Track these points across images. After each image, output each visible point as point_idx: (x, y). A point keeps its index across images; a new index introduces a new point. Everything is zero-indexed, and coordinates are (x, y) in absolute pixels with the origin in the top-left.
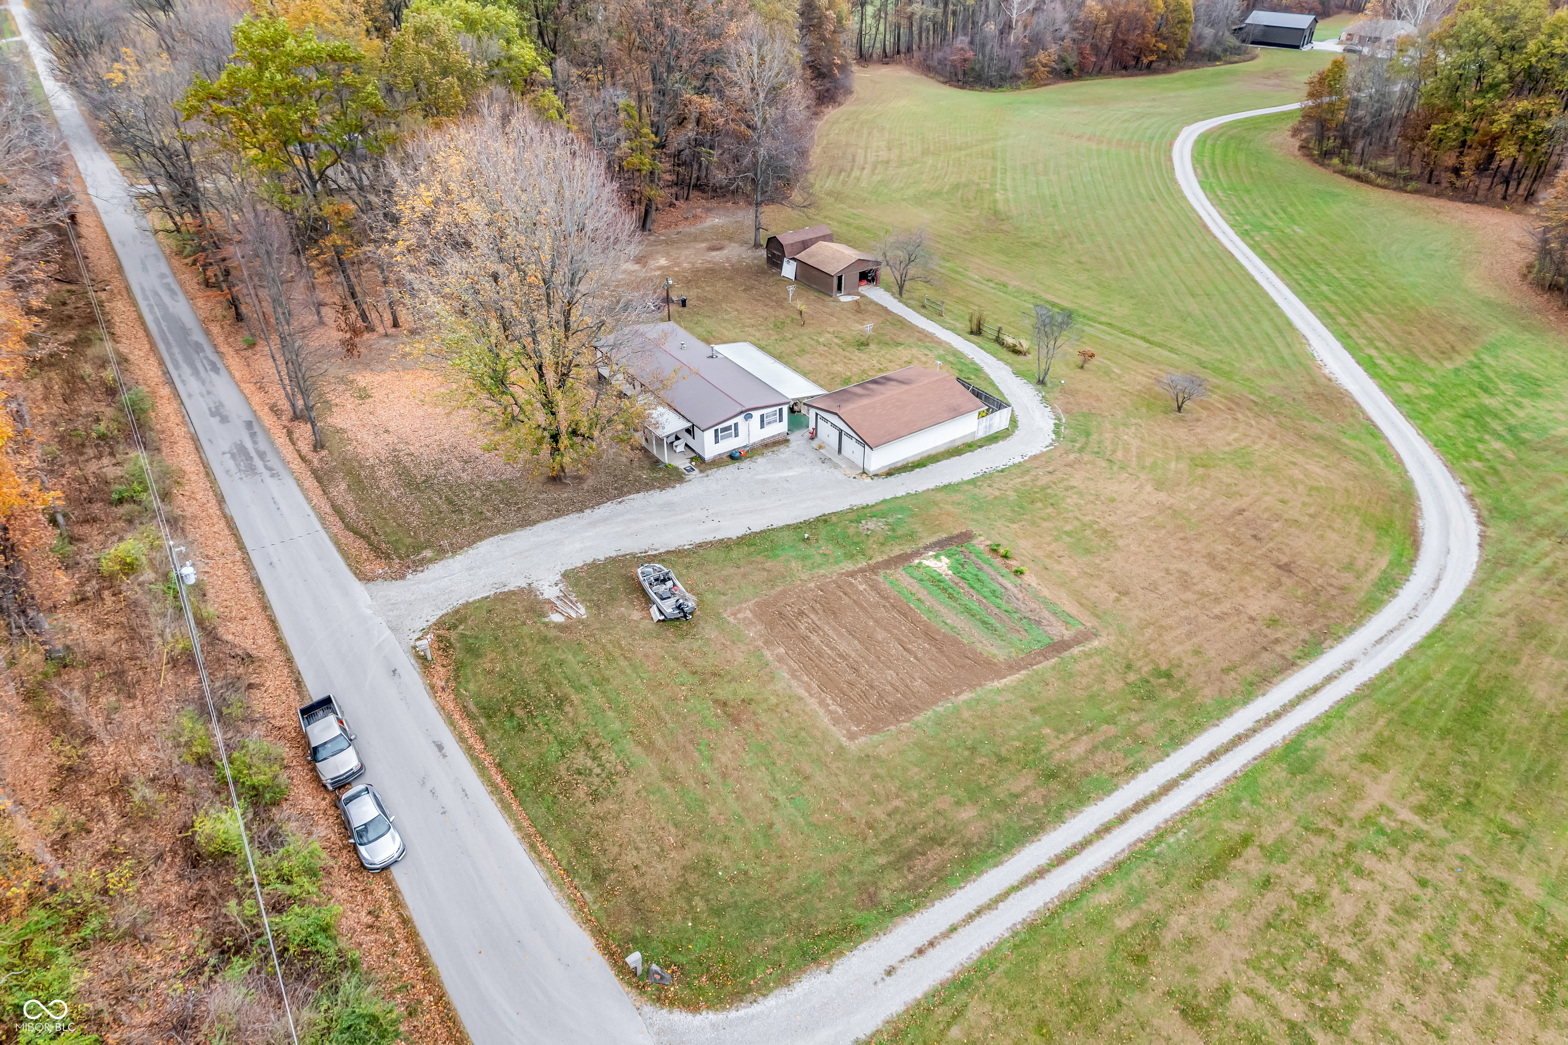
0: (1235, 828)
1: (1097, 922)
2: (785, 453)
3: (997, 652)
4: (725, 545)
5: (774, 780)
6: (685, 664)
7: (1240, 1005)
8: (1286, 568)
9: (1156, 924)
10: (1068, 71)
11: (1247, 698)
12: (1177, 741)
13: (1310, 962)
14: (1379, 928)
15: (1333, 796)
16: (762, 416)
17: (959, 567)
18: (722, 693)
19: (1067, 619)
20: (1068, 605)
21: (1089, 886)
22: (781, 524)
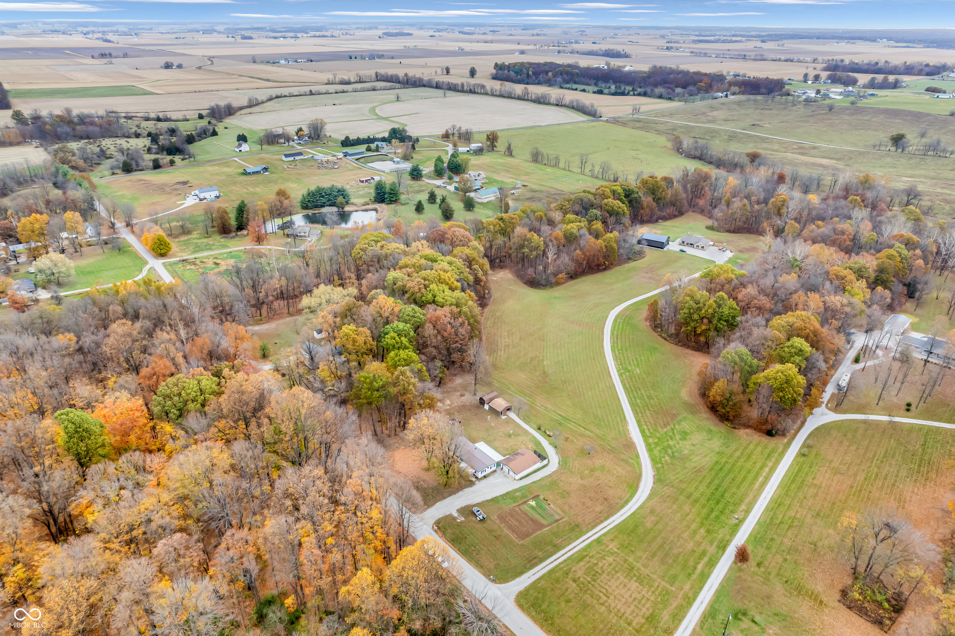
0: (585, 553)
1: (561, 569)
2: (496, 474)
3: (544, 522)
4: (488, 501)
6: (486, 530)
7: (582, 579)
8: (606, 499)
9: (570, 569)
10: (571, 277)
11: (592, 529)
12: (578, 538)
13: (593, 573)
14: (605, 567)
15: (603, 547)
16: (491, 467)
17: (537, 504)
18: (495, 534)
19: (558, 514)
20: (559, 511)
21: (560, 564)
22: (499, 495)
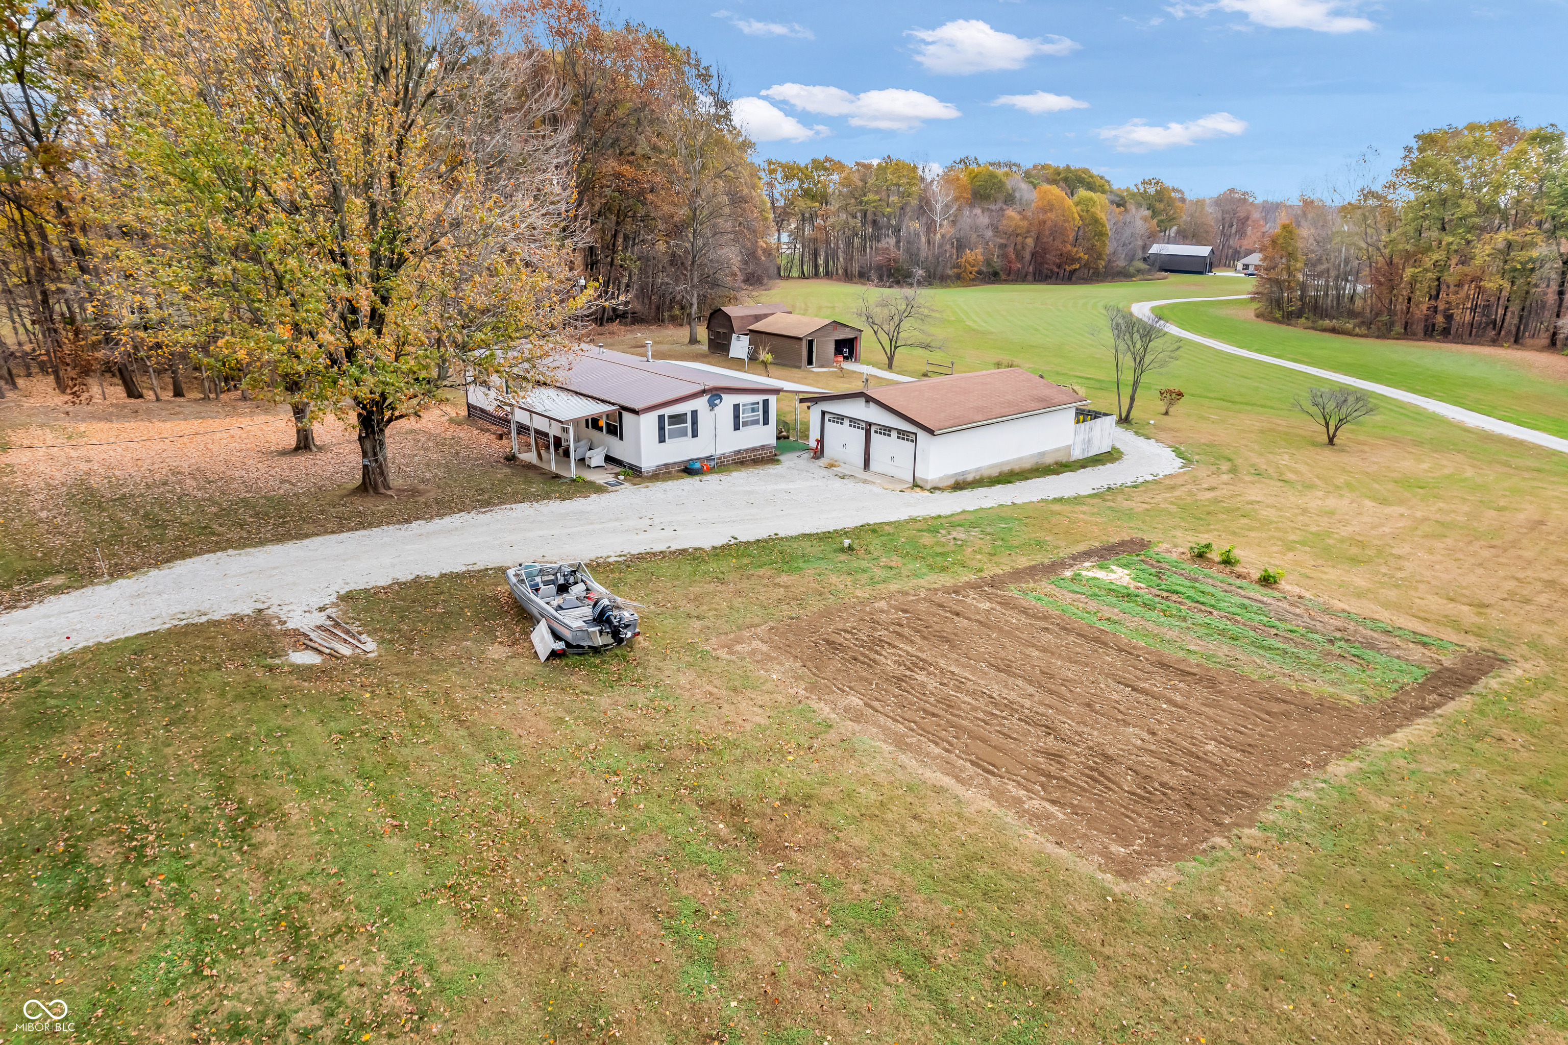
2: (775, 469)
5: (947, 1013)
6: (618, 733)
10: (996, 274)
16: (736, 407)
17: (1153, 579)
22: (794, 533)
